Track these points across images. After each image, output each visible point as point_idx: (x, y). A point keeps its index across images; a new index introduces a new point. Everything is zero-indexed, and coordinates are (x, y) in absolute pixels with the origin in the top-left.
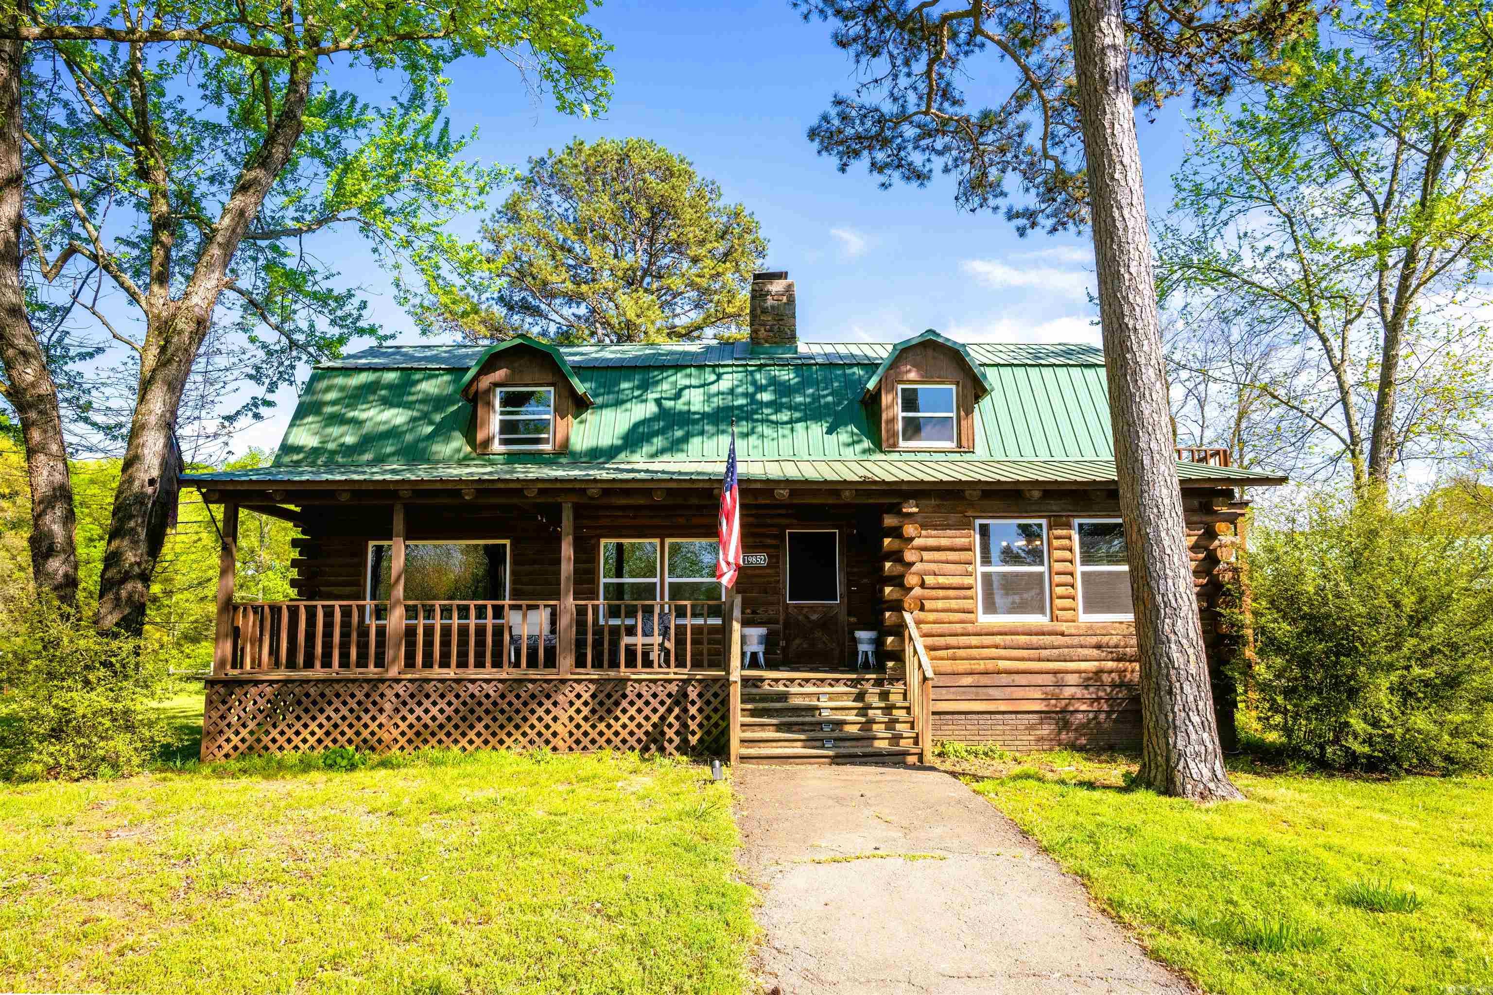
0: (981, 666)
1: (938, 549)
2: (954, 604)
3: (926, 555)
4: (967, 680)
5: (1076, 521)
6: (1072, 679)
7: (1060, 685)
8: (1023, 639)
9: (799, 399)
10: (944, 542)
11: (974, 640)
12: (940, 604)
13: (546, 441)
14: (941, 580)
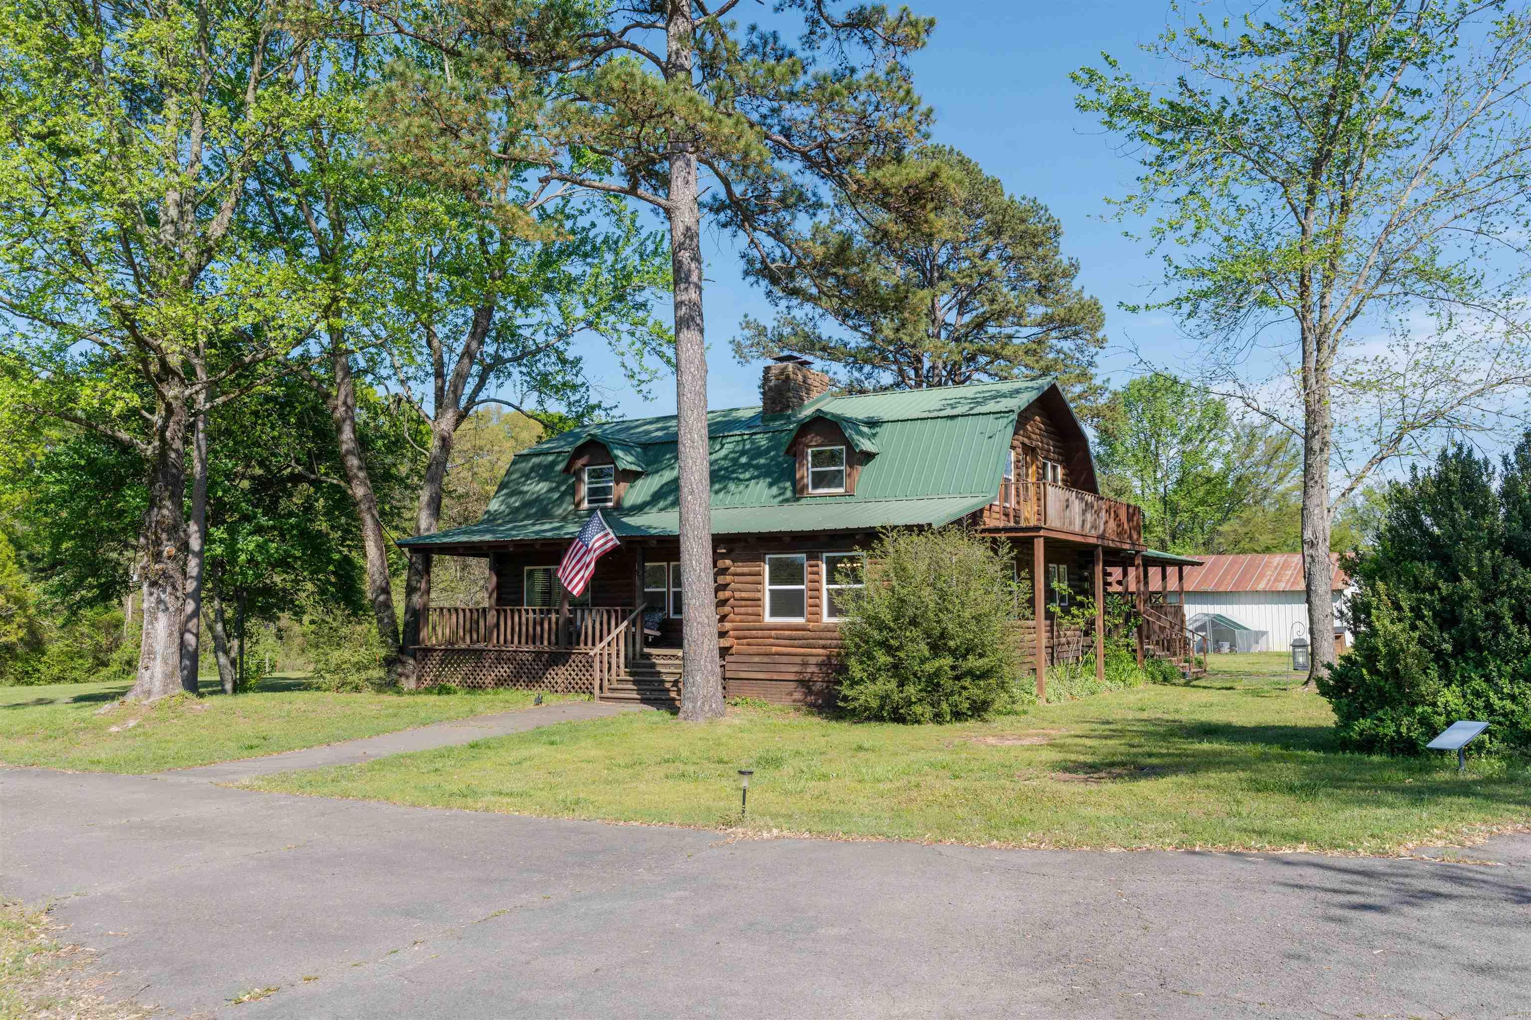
0: (763, 649)
1: (743, 575)
2: (750, 610)
3: (737, 578)
4: (756, 659)
5: (825, 555)
6: (813, 660)
7: (805, 664)
8: (787, 633)
9: (762, 461)
10: (745, 570)
11: (760, 633)
12: (743, 610)
13: (610, 500)
14: (744, 595)
